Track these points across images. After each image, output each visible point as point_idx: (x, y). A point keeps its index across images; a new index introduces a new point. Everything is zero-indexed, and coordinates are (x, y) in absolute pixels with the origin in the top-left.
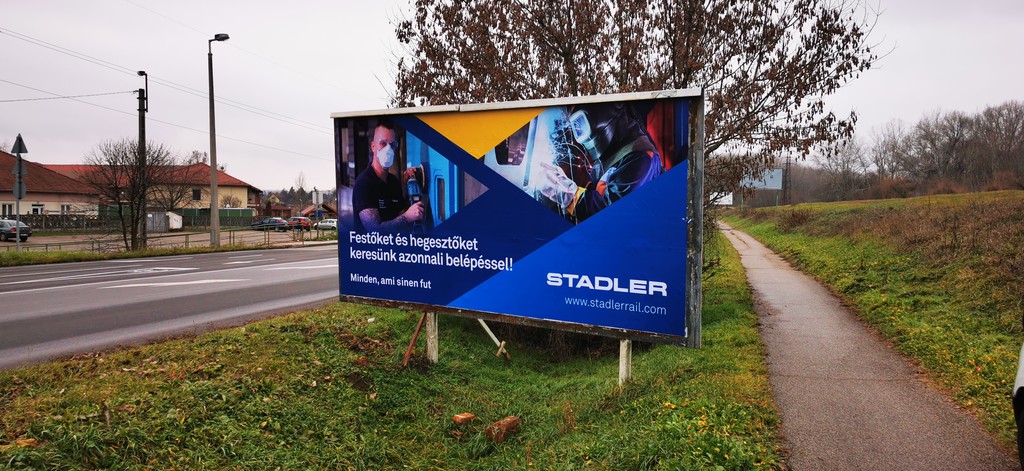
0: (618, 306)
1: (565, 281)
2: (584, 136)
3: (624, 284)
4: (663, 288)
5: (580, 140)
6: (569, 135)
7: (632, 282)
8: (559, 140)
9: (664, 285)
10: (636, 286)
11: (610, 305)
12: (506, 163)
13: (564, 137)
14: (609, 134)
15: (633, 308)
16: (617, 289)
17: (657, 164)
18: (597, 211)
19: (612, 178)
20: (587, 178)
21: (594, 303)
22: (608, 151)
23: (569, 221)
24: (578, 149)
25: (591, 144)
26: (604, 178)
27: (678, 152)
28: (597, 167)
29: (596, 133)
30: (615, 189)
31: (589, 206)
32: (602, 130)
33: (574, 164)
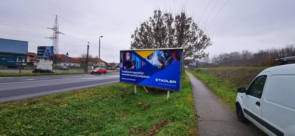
0: (168, 85)
1: (159, 80)
2: (163, 55)
3: (169, 81)
4: (175, 82)
5: (162, 56)
6: (160, 55)
7: (170, 81)
8: (158, 56)
9: (176, 82)
10: (171, 81)
11: (166, 85)
12: (149, 59)
13: (159, 55)
14: (167, 55)
15: (170, 85)
16: (167, 82)
17: (175, 60)
18: (164, 68)
19: (167, 63)
20: (163, 62)
21: (163, 84)
22: (167, 58)
23: (160, 70)
24: (162, 57)
25: (164, 57)
26: (166, 63)
27: (179, 58)
28: (165, 60)
29: (165, 55)
30: (168, 64)
31: (163, 67)
32: (166, 54)
33: (161, 60)
